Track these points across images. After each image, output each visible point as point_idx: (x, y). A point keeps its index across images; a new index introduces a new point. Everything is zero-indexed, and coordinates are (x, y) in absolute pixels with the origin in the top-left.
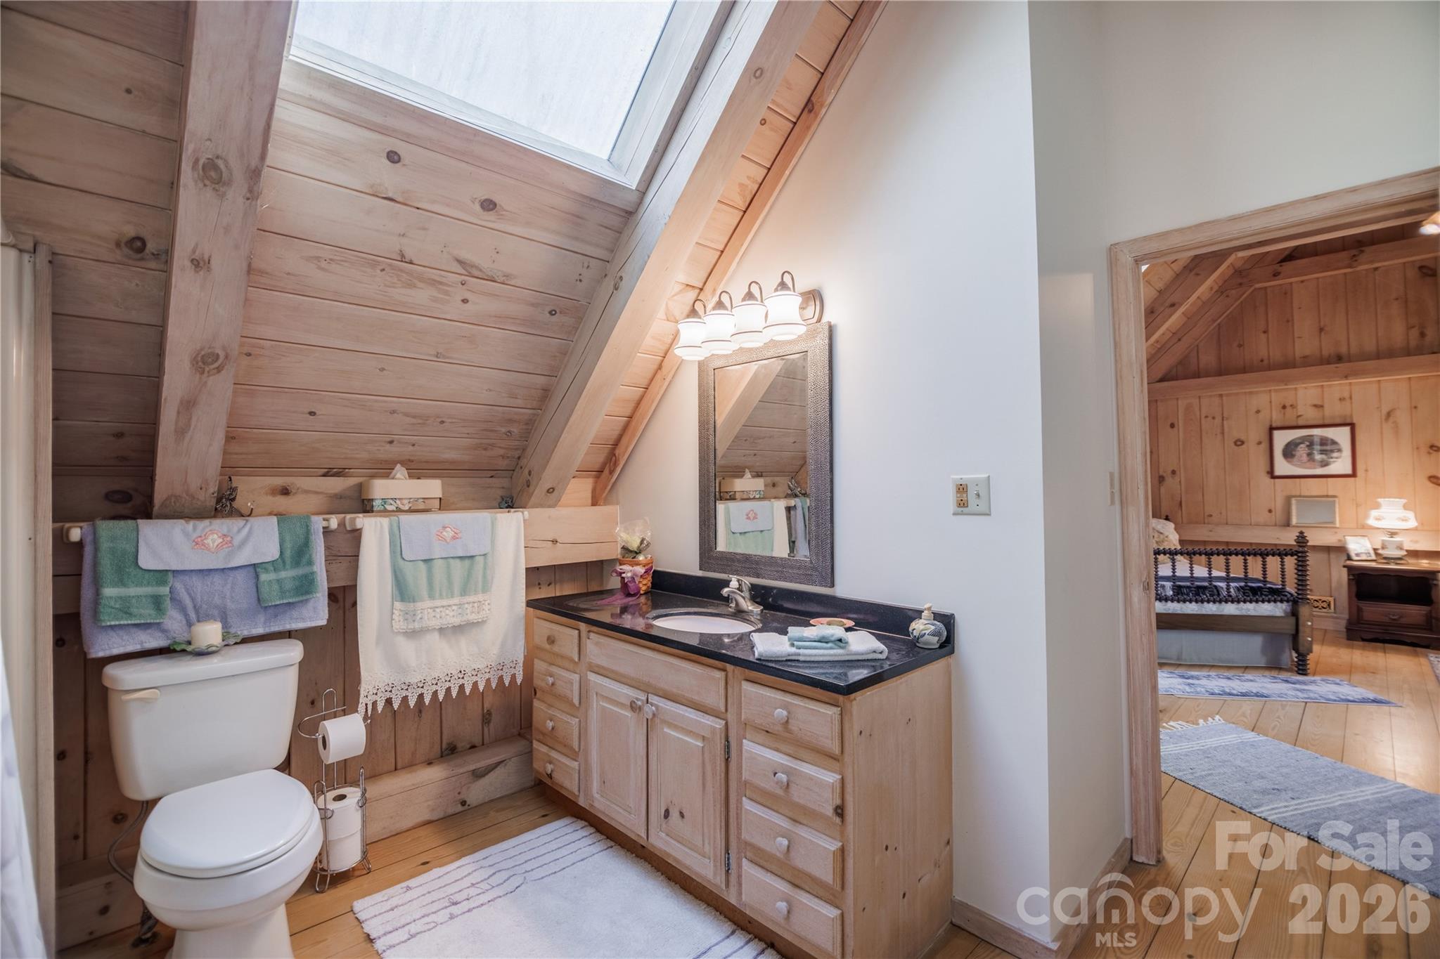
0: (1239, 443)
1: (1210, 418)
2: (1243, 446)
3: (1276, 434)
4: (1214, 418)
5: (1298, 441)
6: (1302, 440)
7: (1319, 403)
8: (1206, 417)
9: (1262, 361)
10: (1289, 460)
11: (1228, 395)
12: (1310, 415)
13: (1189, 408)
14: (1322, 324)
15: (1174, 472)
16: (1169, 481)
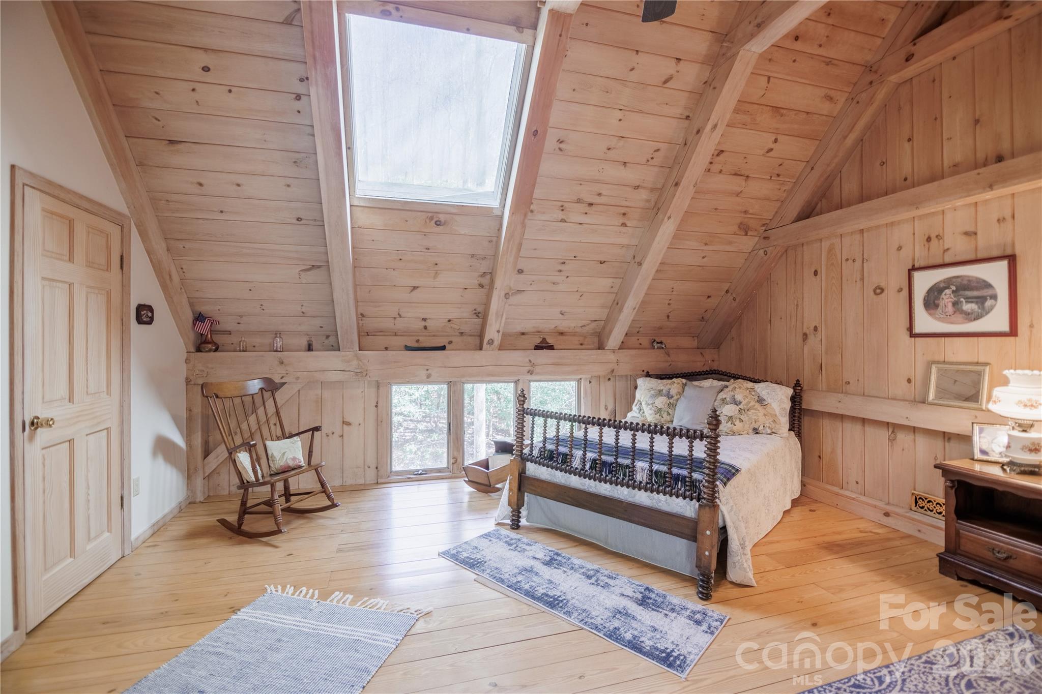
0: (879, 290)
1: (850, 261)
2: (883, 295)
3: (917, 275)
4: (854, 261)
5: (942, 285)
6: (948, 282)
7: (972, 229)
8: (847, 260)
9: (905, 179)
10: (932, 311)
11: (869, 229)
12: (960, 247)
13: (831, 250)
14: (978, 113)
15: (816, 329)
16: (811, 338)
